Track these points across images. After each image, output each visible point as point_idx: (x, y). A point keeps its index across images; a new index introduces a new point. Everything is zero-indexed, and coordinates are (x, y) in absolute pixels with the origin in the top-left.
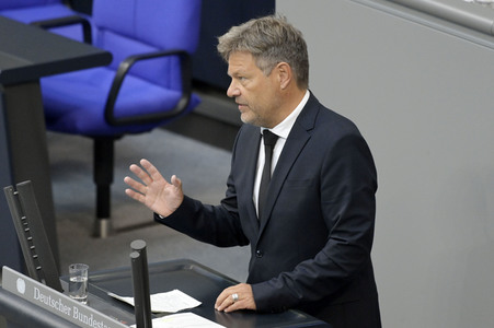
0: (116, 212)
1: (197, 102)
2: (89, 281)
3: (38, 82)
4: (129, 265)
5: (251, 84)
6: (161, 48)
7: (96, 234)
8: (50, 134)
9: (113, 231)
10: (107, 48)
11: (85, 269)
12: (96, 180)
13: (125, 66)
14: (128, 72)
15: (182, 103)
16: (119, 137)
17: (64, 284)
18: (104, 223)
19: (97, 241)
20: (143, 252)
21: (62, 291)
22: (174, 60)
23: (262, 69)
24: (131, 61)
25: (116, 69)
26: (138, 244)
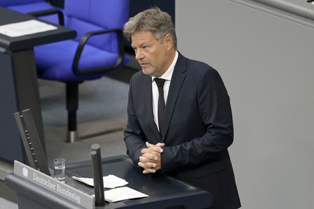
0: (80, 127)
1: (128, 60)
2: (66, 169)
3: (33, 49)
4: (90, 159)
5: (152, 50)
6: (106, 28)
7: (68, 140)
8: (40, 81)
9: (78, 139)
10: (73, 28)
11: (63, 161)
12: (68, 108)
13: (85, 39)
14: (86, 43)
15: (119, 61)
16: (81, 82)
17: (51, 171)
18: (72, 134)
19: (69, 144)
20: (98, 151)
21: (50, 175)
22: (114, 35)
23: (157, 40)
24: (88, 36)
25: (79, 41)
26: (96, 146)
